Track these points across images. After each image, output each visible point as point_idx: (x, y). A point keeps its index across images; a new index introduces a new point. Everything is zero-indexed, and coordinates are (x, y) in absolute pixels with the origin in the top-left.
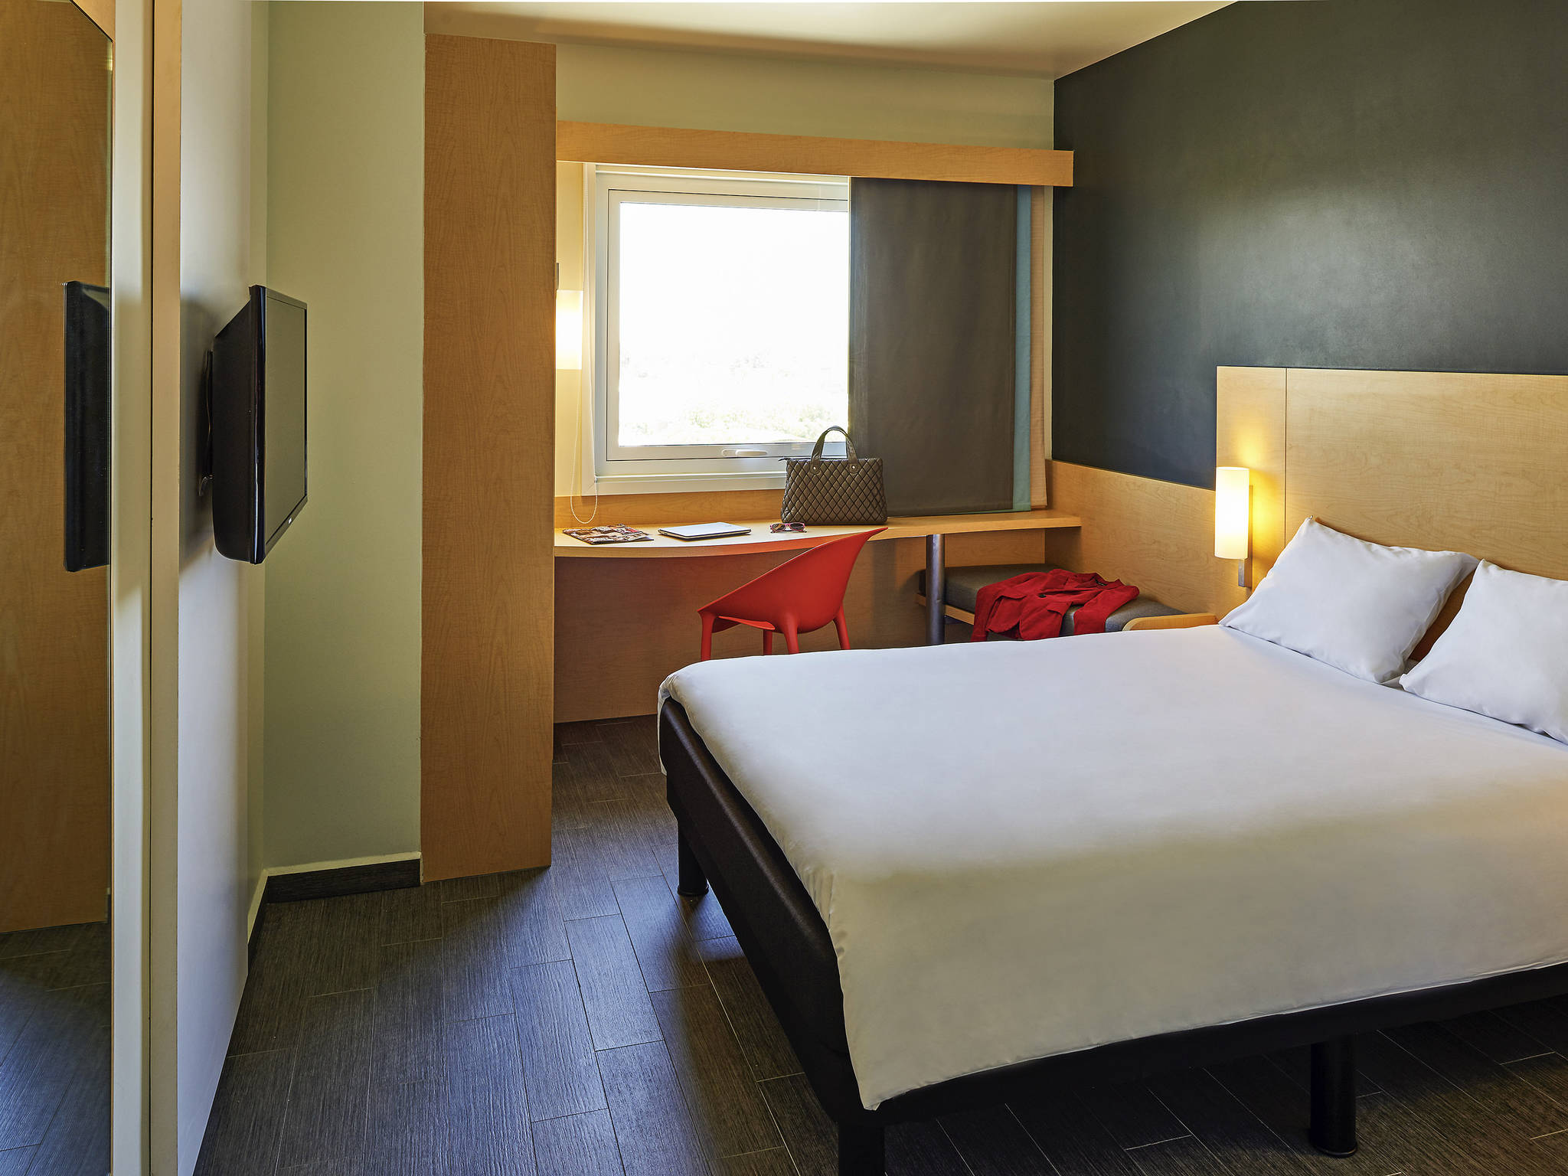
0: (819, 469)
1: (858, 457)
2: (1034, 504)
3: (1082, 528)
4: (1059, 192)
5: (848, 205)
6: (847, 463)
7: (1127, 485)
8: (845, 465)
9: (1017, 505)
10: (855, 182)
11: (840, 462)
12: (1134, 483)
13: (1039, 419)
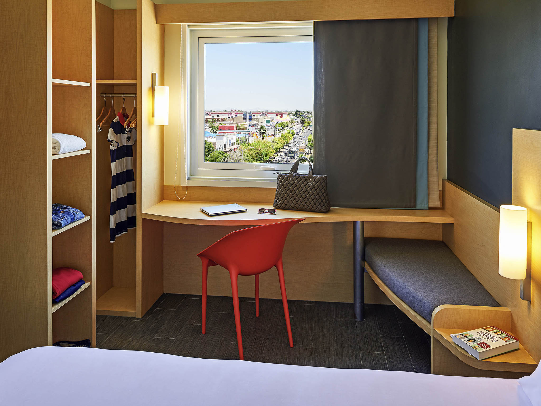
0: (292, 179)
1: (313, 174)
2: (430, 206)
3: (455, 225)
4: (450, 19)
5: (312, 38)
6: (308, 177)
7: (472, 203)
8: (306, 178)
9: (418, 207)
10: (317, 25)
11: (304, 176)
12: (474, 203)
13: (435, 156)
